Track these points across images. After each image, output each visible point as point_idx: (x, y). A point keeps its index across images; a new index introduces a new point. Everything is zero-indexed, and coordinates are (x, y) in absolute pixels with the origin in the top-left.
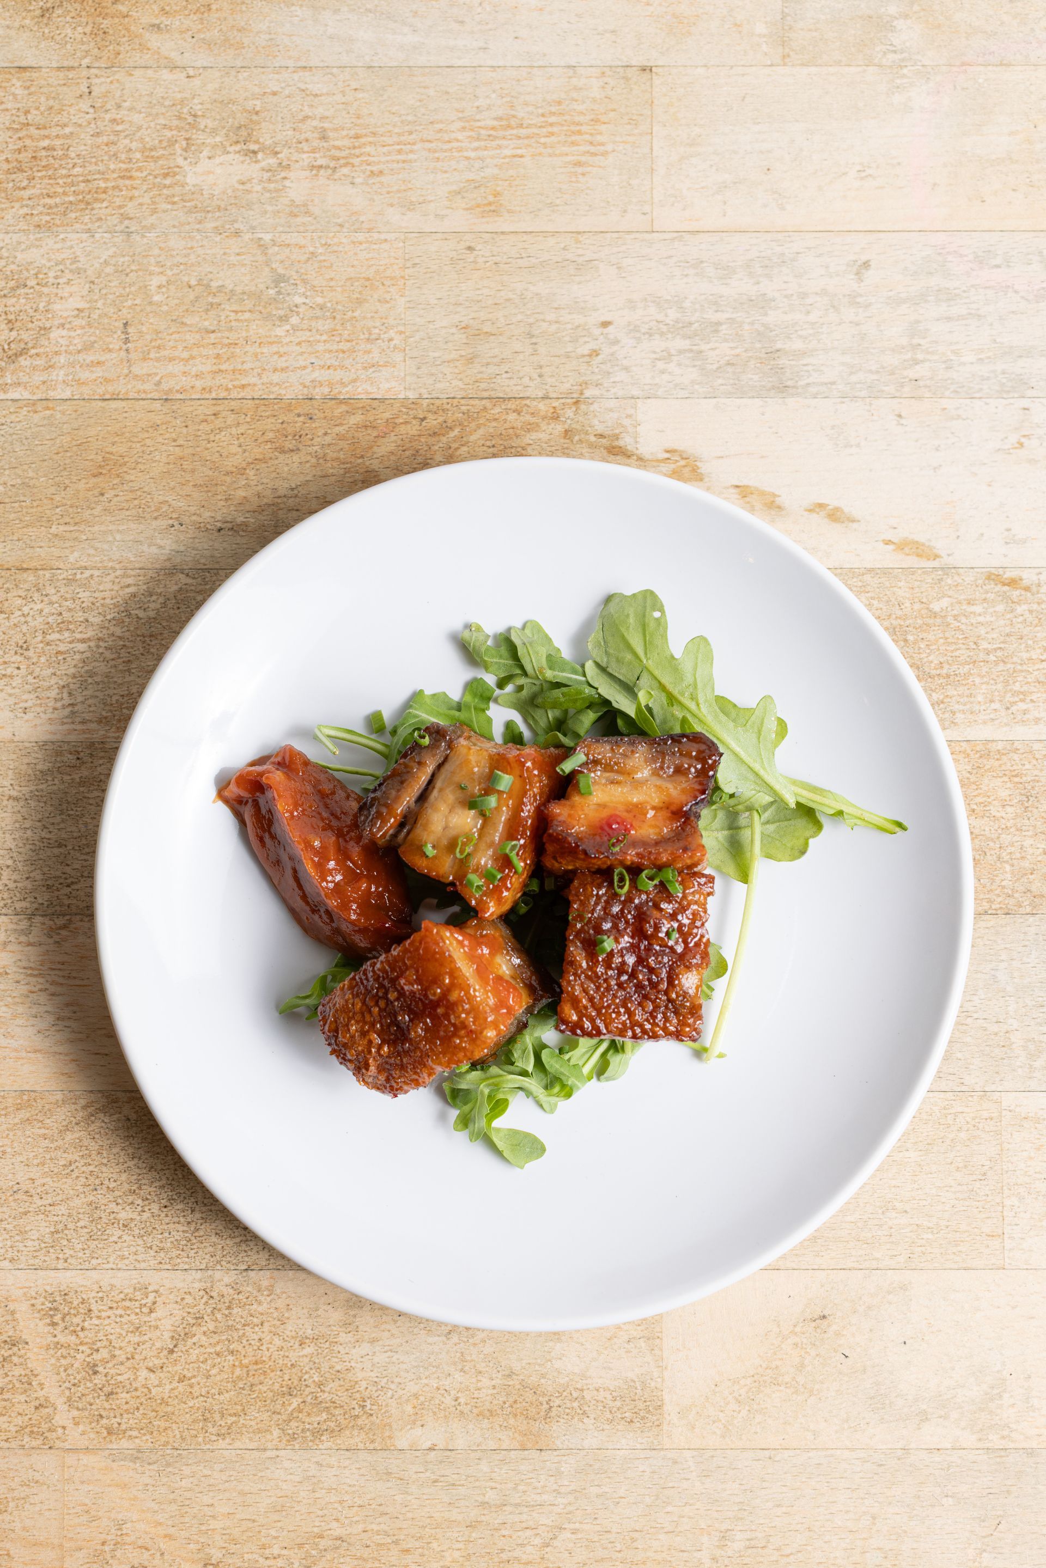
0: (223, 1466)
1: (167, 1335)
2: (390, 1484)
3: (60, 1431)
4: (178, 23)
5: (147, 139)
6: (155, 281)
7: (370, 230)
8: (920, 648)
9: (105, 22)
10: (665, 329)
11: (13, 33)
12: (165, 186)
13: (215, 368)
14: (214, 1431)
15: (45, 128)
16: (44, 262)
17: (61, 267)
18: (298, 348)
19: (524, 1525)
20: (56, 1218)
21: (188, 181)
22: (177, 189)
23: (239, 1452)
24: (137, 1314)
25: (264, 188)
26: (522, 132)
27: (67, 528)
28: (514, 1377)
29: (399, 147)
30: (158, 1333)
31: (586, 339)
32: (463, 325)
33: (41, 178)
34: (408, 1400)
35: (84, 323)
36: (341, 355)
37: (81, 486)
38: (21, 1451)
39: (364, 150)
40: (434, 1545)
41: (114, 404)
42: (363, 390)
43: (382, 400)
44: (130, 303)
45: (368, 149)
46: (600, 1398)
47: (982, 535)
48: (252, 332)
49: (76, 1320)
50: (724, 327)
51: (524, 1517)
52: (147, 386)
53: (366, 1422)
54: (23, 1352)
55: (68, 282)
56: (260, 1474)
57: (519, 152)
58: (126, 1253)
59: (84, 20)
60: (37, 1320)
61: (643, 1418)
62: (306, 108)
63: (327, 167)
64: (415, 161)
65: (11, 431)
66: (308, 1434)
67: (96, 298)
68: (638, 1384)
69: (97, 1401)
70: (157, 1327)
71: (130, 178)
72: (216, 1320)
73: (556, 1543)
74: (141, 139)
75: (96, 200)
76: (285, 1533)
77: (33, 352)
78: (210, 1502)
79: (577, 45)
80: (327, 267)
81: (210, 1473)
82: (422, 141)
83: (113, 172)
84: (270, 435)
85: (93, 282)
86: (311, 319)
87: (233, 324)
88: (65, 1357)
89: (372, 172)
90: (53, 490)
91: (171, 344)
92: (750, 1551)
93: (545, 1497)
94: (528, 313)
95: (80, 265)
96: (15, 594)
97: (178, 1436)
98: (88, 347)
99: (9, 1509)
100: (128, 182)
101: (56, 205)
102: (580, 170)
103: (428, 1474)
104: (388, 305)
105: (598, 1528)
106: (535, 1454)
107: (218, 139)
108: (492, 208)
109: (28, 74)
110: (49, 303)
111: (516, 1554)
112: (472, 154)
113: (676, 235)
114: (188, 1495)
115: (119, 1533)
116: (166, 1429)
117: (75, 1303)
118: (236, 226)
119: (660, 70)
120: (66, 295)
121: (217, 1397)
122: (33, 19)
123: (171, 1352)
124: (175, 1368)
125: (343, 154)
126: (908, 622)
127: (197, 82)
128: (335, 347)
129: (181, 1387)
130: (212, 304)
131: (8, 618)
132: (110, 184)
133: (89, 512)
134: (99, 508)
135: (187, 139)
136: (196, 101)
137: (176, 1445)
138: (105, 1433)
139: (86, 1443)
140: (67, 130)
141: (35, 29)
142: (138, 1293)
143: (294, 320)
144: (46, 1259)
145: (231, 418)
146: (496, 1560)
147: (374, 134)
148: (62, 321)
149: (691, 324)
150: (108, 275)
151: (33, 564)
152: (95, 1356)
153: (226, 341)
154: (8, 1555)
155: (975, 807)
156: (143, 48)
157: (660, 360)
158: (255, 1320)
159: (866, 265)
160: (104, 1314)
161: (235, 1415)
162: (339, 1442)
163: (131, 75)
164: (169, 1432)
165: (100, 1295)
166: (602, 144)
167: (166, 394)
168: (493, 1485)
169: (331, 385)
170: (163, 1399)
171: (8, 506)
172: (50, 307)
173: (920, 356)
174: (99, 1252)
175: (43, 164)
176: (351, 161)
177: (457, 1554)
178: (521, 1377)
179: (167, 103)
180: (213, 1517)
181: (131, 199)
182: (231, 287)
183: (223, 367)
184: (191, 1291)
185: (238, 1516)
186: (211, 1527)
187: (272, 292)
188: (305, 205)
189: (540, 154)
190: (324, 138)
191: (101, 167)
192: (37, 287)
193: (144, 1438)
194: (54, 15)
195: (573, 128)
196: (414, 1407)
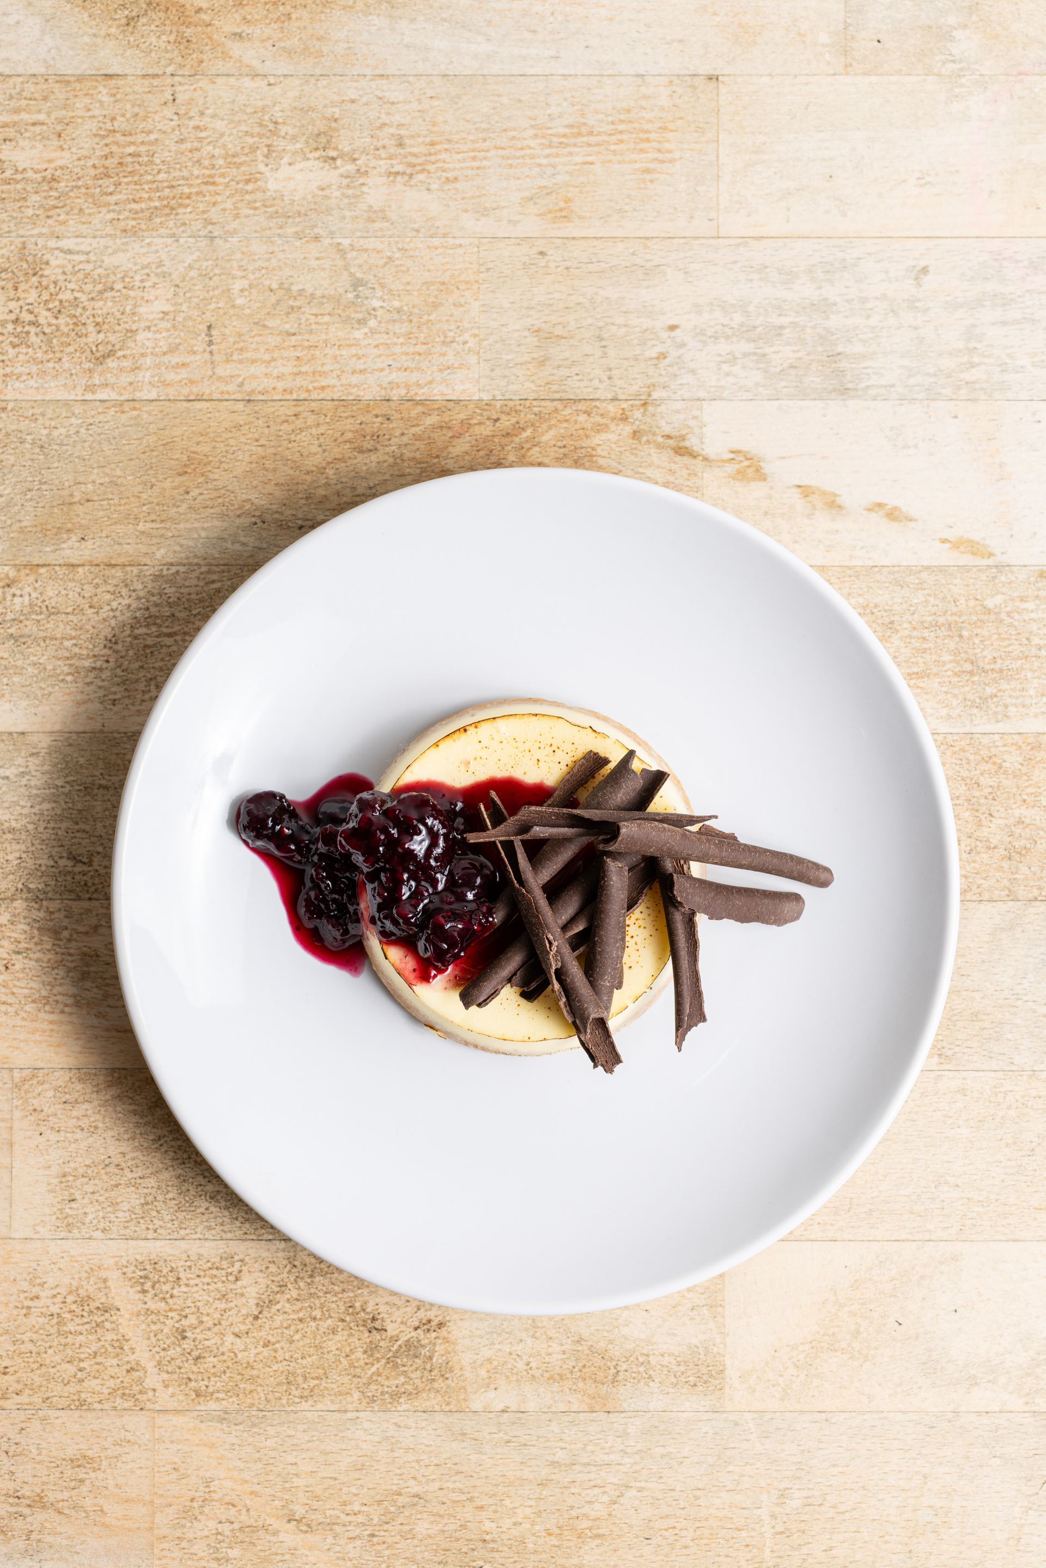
0: (306, 1426)
1: (252, 1302)
2: (465, 1444)
3: (150, 1394)
4: (259, 31)
5: (230, 146)
6: (238, 285)
7: (445, 236)
8: (974, 644)
9: (189, 30)
10: (730, 332)
11: (99, 41)
12: (247, 192)
13: (295, 370)
14: (297, 1393)
15: (131, 134)
16: (130, 266)
17: (147, 271)
18: (376, 350)
19: (592, 1483)
20: (146, 1191)
21: (269, 186)
22: (259, 195)
23: (321, 1413)
24: (223, 1282)
25: (343, 194)
26: (593, 139)
27: (154, 525)
28: (583, 1343)
29: (473, 154)
30: (244, 1300)
31: (654, 342)
32: (535, 328)
33: (127, 184)
34: (482, 1365)
35: (169, 325)
36: (417, 357)
37: (167, 484)
38: (114, 1412)
39: (439, 157)
40: (507, 1502)
41: (198, 405)
42: (439, 392)
43: (457, 402)
44: (213, 306)
45: (443, 156)
46: (665, 1363)
47: (1035, 534)
48: (331, 335)
49: (166, 1288)
50: (787, 330)
51: (592, 1476)
52: (231, 388)
53: (443, 1385)
54: (114, 1318)
55: (154, 286)
56: (341, 1435)
57: (590, 159)
58: (213, 1224)
59: (168, 28)
60: (129, 1288)
61: (705, 1382)
62: (383, 116)
63: (404, 173)
64: (489, 168)
65: (100, 431)
66: (387, 1396)
67: (180, 301)
68: (701, 1350)
69: (186, 1365)
70: (242, 1295)
71: (214, 183)
72: (299, 1288)
73: (622, 1500)
74: (224, 146)
75: (181, 205)
76: (365, 1490)
77: (120, 353)
78: (294, 1460)
79: (646, 54)
80: (404, 272)
81: (293, 1433)
82: (496, 148)
83: (197, 177)
84: (349, 436)
85: (177, 286)
86: (388, 322)
87: (313, 327)
88: (154, 1323)
89: (447, 178)
90: (140, 488)
91: (254, 346)
92: (807, 1508)
93: (612, 1457)
94: (598, 316)
95: (165, 269)
96: (104, 589)
97: (263, 1398)
98: (173, 349)
99: (103, 1468)
100: (211, 188)
101: (142, 211)
102: (648, 177)
103: (501, 1435)
104: (462, 309)
105: (663, 1486)
106: (603, 1416)
107: (298, 146)
108: (563, 215)
109: (114, 82)
110: (135, 306)
111: (584, 1511)
112: (544, 161)
113: (741, 240)
114: (273, 1454)
115: (207, 1490)
116: (251, 1391)
117: (165, 1271)
118: (316, 231)
119: (725, 79)
120: (152, 298)
121: (300, 1361)
122: (118, 27)
123: (256, 1318)
124: (260, 1334)
125: (420, 160)
126: (963, 619)
127: (277, 90)
128: (411, 350)
129: (266, 1352)
130: (292, 308)
131: (97, 613)
132: (194, 190)
133: (175, 509)
134: (184, 506)
135: (268, 146)
136: (277, 108)
137: (261, 1407)
138: (194, 1396)
139: (176, 1404)
140: (152, 137)
141: (121, 37)
142: (224, 1262)
143: (372, 323)
144: (137, 1229)
145: (311, 419)
146: (566, 1516)
147: (449, 141)
148: (148, 324)
149: (755, 327)
150: (192, 279)
151: (121, 560)
152: (185, 1322)
153: (306, 344)
154: (102, 1511)
155: (1025, 797)
156: (226, 56)
157: (724, 362)
158: (336, 1288)
159: (925, 270)
160: (192, 1282)
161: (317, 1378)
162: (416, 1404)
163: (214, 83)
164: (255, 1394)
165: (188, 1263)
166: (670, 152)
167: (249, 395)
168: (564, 1445)
169: (407, 387)
170: (248, 1363)
171: (97, 504)
172: (137, 310)
173: (976, 360)
174: (187, 1223)
175: (129, 169)
176: (427, 167)
177: (528, 1511)
178: (590, 1343)
179: (249, 110)
180: (297, 1475)
181: (214, 204)
182: (311, 291)
183: (303, 369)
184: (275, 1260)
185: (320, 1475)
186: (295, 1485)
187: (350, 296)
188: (382, 211)
189: (610, 161)
190: (401, 145)
191: (185, 173)
192: (124, 291)
193: (231, 1400)
194: (139, 24)
195: (642, 135)
196: (488, 1371)
